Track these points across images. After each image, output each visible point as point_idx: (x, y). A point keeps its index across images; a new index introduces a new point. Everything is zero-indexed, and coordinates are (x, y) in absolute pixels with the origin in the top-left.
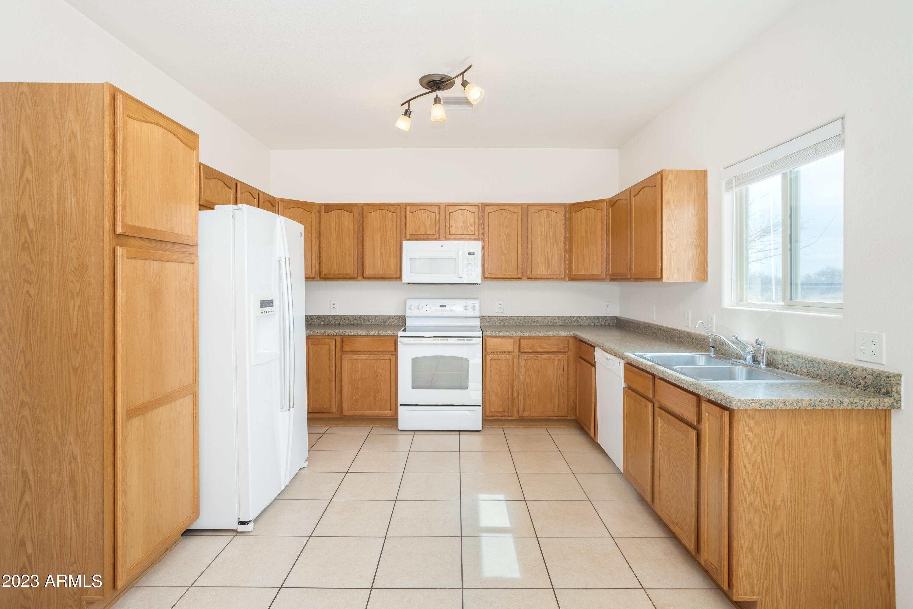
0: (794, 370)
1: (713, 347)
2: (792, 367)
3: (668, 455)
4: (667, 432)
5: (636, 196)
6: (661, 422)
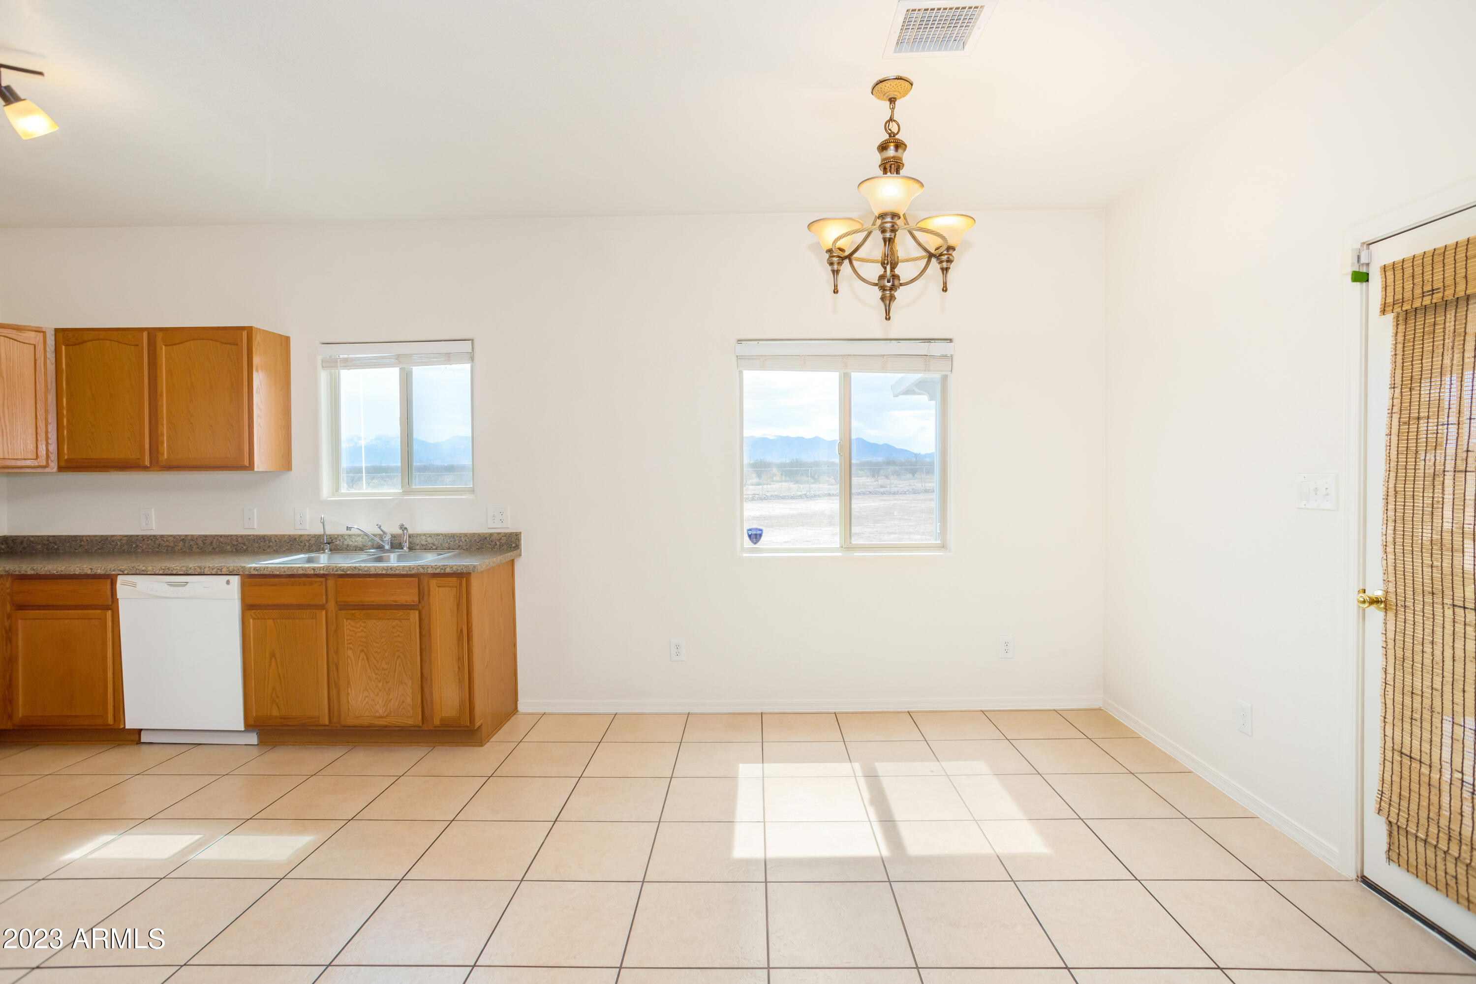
0: (434, 547)
1: (329, 544)
2: (431, 545)
3: (365, 654)
4: (362, 631)
5: (174, 347)
6: (349, 624)
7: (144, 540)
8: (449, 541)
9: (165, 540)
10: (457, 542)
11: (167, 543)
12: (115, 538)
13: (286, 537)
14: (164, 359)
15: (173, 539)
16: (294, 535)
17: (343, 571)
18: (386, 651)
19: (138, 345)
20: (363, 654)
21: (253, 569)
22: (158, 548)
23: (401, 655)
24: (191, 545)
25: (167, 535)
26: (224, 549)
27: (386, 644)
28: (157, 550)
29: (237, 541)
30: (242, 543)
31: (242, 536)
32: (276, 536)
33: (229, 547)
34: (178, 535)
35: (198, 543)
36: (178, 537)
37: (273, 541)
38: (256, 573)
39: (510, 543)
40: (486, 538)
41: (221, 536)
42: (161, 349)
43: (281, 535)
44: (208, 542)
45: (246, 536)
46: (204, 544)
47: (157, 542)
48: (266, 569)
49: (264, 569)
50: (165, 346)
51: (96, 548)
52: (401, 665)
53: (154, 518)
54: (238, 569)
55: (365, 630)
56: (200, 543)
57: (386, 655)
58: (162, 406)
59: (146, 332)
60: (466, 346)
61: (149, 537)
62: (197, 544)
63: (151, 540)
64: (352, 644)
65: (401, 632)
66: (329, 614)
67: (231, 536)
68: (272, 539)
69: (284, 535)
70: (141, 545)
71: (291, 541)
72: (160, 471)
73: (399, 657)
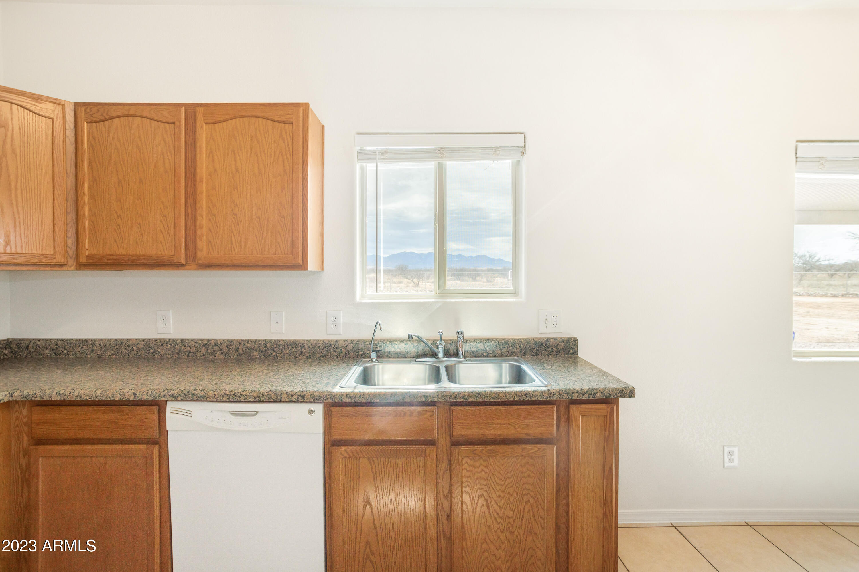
1: (376, 352)
3: (485, 499)
4: (483, 470)
5: (216, 125)
6: (466, 462)
7: (162, 345)
8: (501, 347)
9: (186, 345)
10: (511, 348)
11: (189, 348)
12: (131, 342)
13: (320, 343)
14: (204, 139)
15: (194, 344)
16: (329, 341)
17: (463, 397)
18: (511, 495)
19: (173, 123)
20: (483, 498)
21: (345, 395)
22: (178, 354)
23: (532, 500)
24: (214, 351)
25: (188, 340)
26: (252, 355)
27: (512, 486)
28: (177, 355)
29: (266, 347)
30: (272, 349)
31: (270, 341)
32: (309, 341)
33: (256, 353)
34: (200, 340)
35: (222, 348)
36: (200, 342)
37: (306, 347)
38: (349, 400)
39: (569, 349)
40: (542, 344)
41: (248, 341)
42: (202, 127)
43: (314, 340)
44: (234, 347)
45: (275, 340)
46: (229, 349)
47: (178, 347)
48: (362, 396)
49: (360, 396)
50: (206, 123)
51: (109, 353)
52: (531, 511)
53: (171, 322)
54: (326, 396)
55: (486, 470)
56: (224, 348)
57: (512, 500)
58: (202, 193)
59: (184, 107)
60: (518, 140)
61: (168, 342)
62: (221, 350)
63: (171, 345)
64: (469, 487)
65: (532, 472)
66: (439, 450)
67: (259, 341)
68: (306, 345)
69: (318, 341)
70: (159, 350)
71: (325, 347)
72: (196, 270)
73: (528, 502)
